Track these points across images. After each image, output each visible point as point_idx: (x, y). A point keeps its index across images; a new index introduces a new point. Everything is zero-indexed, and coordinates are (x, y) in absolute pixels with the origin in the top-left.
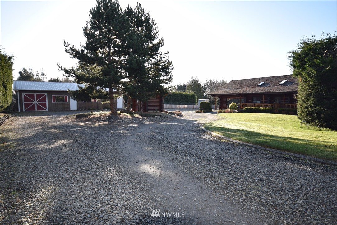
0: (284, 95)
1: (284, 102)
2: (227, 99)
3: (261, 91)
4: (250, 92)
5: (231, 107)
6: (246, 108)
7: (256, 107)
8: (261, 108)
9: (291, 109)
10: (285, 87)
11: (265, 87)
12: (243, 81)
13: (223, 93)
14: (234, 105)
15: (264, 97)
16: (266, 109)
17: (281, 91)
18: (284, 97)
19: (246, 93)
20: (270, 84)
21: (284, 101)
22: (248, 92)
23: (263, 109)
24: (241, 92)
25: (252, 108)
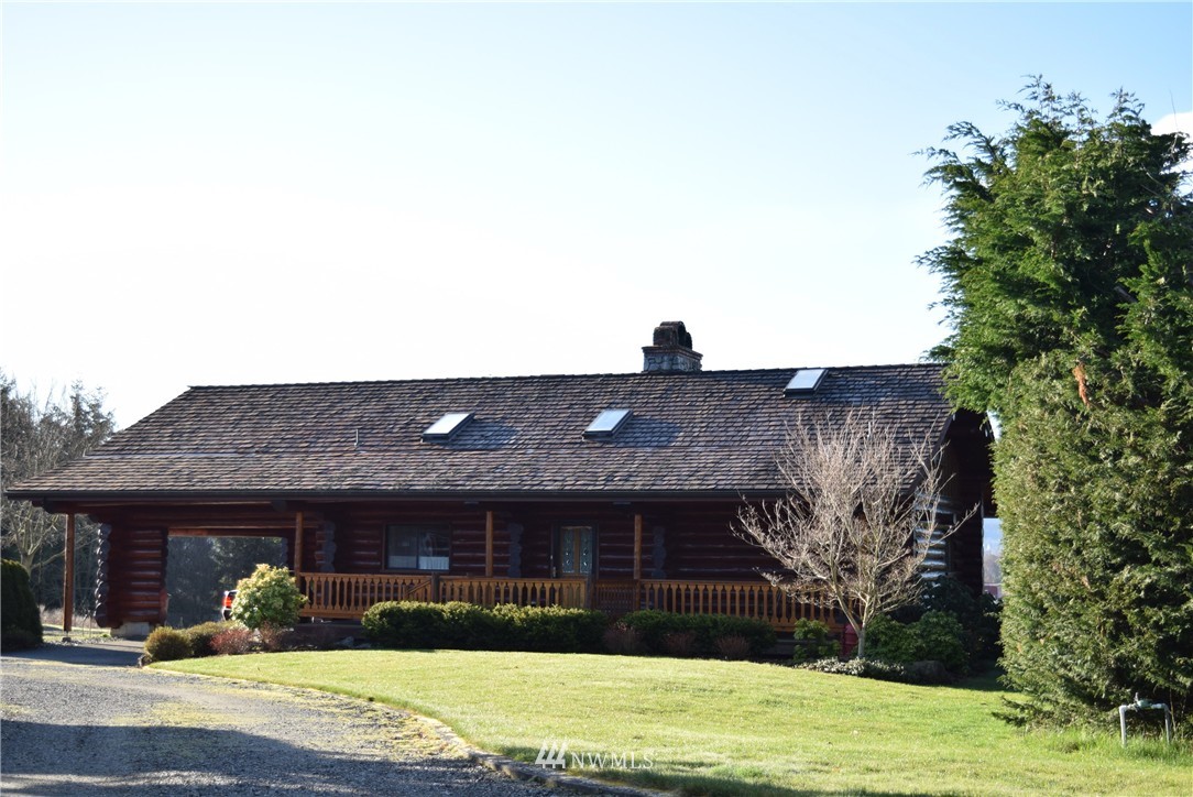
0: (637, 518)
1: (636, 568)
2: (171, 537)
3: (470, 477)
4: (388, 482)
5: (257, 601)
6: (383, 614)
7: (467, 606)
8: (509, 611)
9: (719, 616)
10: (632, 457)
11: (486, 449)
12: (294, 399)
13: (151, 484)
14: (279, 582)
15: (495, 527)
16: (546, 620)
17: (617, 484)
18: (638, 527)
19: (356, 492)
20: (511, 432)
21: (637, 557)
22: (370, 484)
23: (530, 621)
24: (310, 482)
25: (439, 614)
